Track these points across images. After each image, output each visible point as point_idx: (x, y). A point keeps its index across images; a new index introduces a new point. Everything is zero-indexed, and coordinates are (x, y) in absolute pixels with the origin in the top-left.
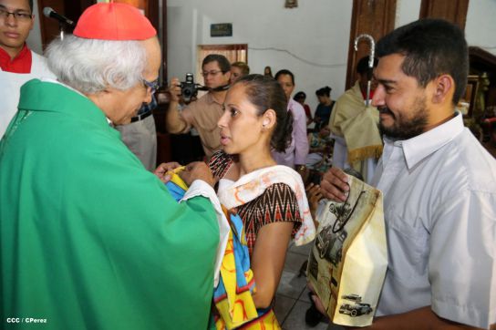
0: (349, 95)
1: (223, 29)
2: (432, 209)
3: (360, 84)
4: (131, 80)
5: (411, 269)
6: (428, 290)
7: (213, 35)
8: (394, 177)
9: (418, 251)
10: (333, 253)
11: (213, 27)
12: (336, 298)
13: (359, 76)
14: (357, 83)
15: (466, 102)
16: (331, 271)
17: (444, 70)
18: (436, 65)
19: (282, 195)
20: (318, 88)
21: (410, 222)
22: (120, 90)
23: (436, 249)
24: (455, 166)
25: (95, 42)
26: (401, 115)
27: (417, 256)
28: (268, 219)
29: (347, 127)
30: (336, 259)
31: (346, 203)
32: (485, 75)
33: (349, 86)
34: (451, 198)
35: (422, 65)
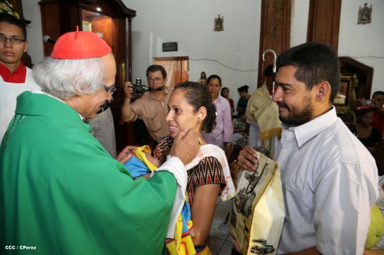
0: (259, 92)
1: (171, 46)
2: (316, 176)
3: (267, 84)
4: (94, 86)
5: (302, 220)
6: (314, 235)
7: (164, 50)
8: (290, 154)
9: (307, 206)
10: (246, 208)
11: (164, 45)
12: (248, 241)
13: (266, 78)
14: (265, 83)
15: (343, 94)
16: (245, 221)
17: (323, 78)
18: (318, 75)
19: (212, 165)
20: (240, 87)
21: (300, 186)
22: (87, 94)
23: (319, 205)
24: (330, 145)
25: (66, 61)
26: (294, 109)
27: (306, 210)
28: (202, 182)
29: (259, 115)
30: (248, 212)
31: (256, 172)
32: (355, 76)
33: (259, 85)
34: (328, 168)
35: (309, 74)
